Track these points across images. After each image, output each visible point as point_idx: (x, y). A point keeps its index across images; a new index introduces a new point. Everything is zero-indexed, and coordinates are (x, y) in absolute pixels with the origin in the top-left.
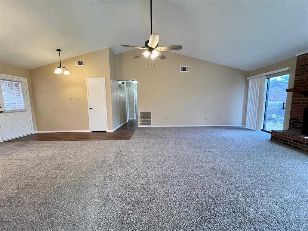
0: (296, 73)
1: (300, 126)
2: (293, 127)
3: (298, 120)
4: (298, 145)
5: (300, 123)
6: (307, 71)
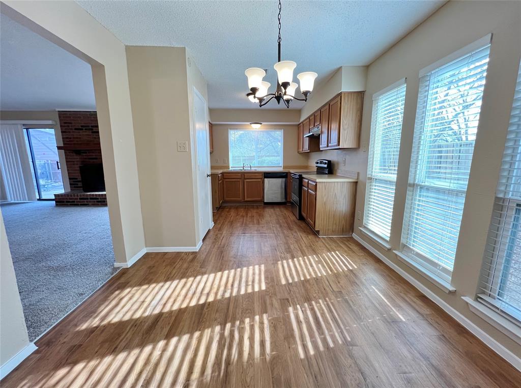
1: (80, 184)
2: (75, 187)
3: (77, 179)
4: (84, 202)
5: (79, 181)
6: (71, 129)
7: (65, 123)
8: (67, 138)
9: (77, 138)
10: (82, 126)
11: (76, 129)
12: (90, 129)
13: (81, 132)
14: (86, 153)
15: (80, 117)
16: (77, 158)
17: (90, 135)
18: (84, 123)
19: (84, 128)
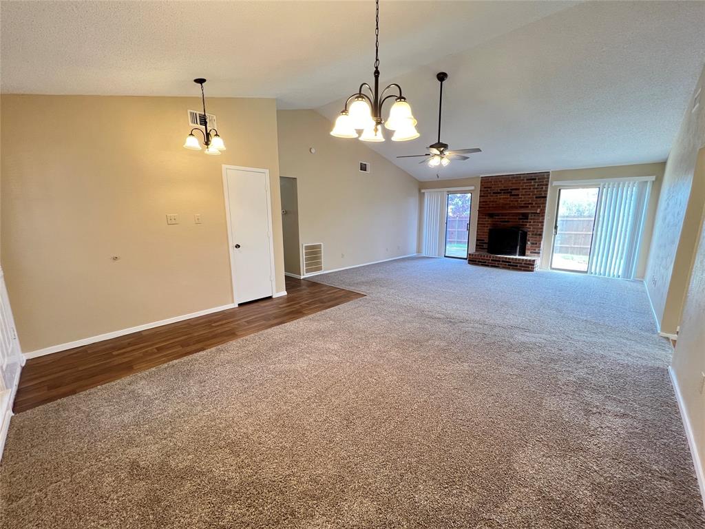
0: (481, 194)
2: (479, 248)
3: (484, 241)
5: (485, 243)
6: (490, 193)
7: (485, 188)
8: (484, 202)
9: (493, 202)
10: (501, 190)
11: (494, 193)
12: (508, 193)
13: (499, 196)
14: (498, 216)
16: (488, 220)
17: (507, 198)
18: (504, 187)
19: (503, 192)
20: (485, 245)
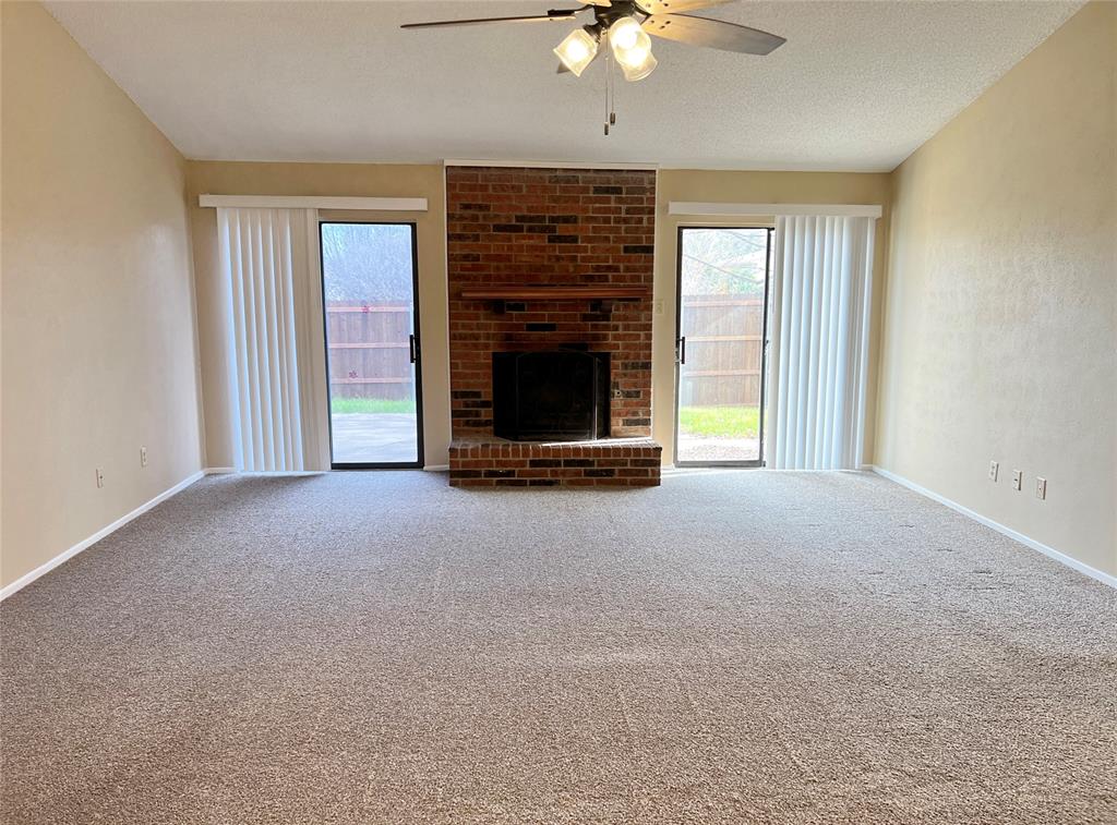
0: (450, 226)
2: (467, 423)
4: (545, 474)
5: (485, 404)
6: (483, 228)
7: (467, 207)
8: (466, 257)
9: (498, 258)
10: (518, 219)
11: (498, 228)
12: (543, 230)
13: (516, 240)
15: (520, 189)
16: (488, 326)
17: (543, 249)
18: (530, 209)
19: (526, 225)
20: (483, 410)
